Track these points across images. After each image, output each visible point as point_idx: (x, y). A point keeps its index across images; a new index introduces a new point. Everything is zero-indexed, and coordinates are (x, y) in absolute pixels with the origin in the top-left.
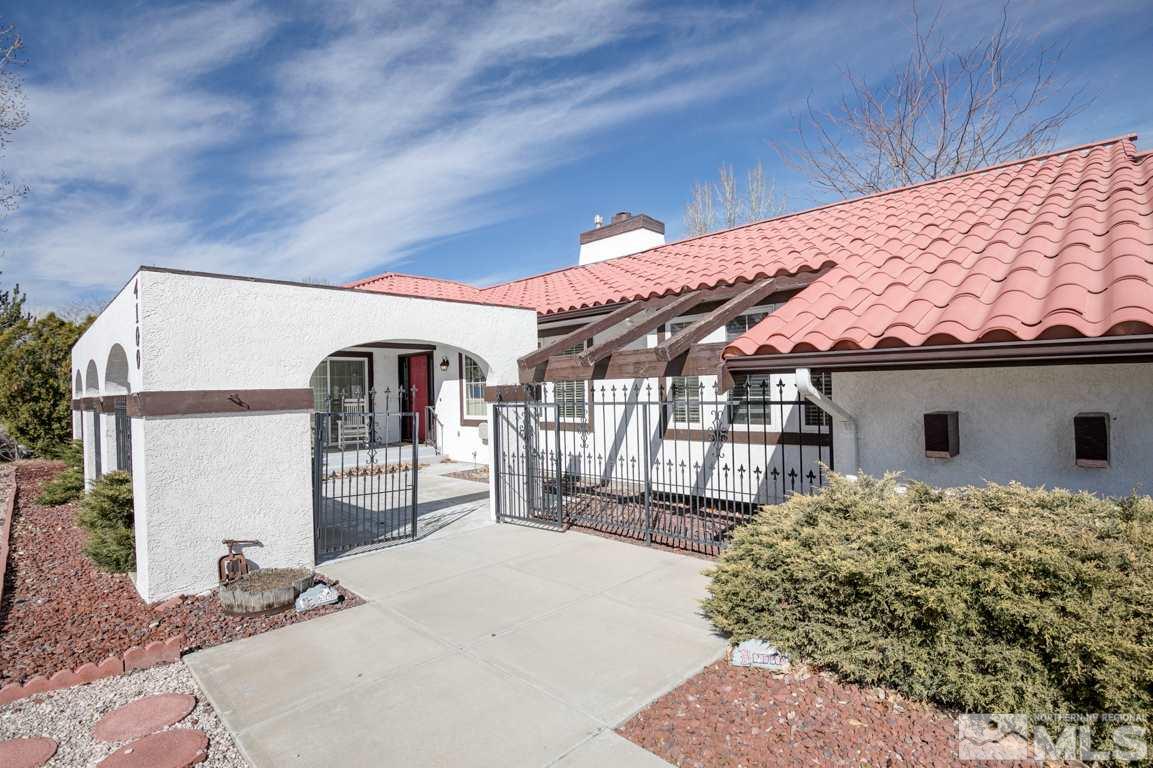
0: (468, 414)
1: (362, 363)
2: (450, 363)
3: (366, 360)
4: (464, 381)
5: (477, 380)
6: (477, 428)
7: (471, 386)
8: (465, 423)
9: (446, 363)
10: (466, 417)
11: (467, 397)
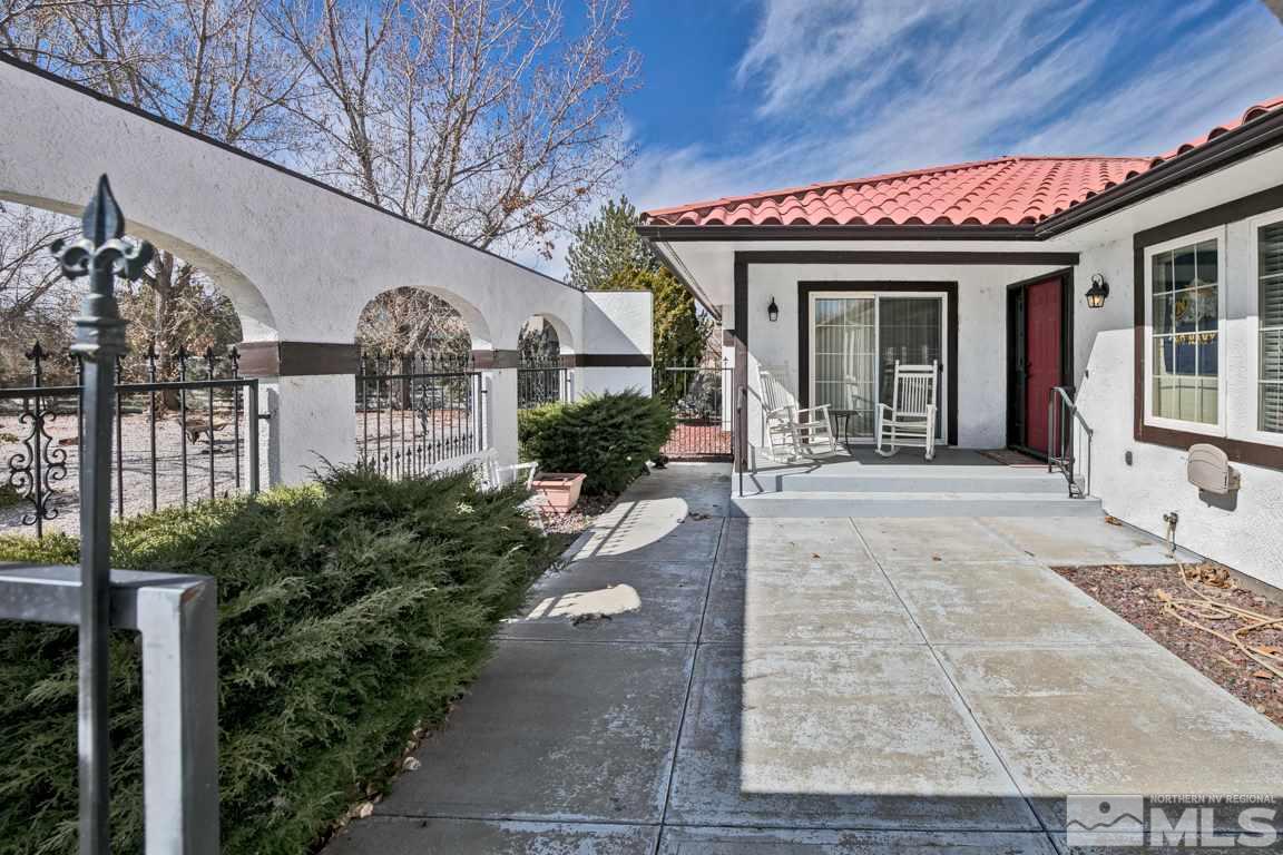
0: (1158, 412)
1: (937, 302)
2: (1112, 289)
3: (944, 295)
4: (1148, 330)
5: (1184, 327)
6: (1185, 454)
7: (1168, 343)
8: (1145, 434)
9: (1100, 290)
10: (1150, 420)
11: (1156, 370)
